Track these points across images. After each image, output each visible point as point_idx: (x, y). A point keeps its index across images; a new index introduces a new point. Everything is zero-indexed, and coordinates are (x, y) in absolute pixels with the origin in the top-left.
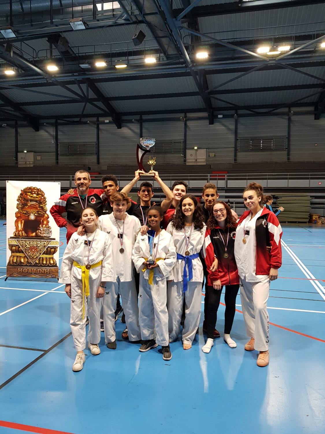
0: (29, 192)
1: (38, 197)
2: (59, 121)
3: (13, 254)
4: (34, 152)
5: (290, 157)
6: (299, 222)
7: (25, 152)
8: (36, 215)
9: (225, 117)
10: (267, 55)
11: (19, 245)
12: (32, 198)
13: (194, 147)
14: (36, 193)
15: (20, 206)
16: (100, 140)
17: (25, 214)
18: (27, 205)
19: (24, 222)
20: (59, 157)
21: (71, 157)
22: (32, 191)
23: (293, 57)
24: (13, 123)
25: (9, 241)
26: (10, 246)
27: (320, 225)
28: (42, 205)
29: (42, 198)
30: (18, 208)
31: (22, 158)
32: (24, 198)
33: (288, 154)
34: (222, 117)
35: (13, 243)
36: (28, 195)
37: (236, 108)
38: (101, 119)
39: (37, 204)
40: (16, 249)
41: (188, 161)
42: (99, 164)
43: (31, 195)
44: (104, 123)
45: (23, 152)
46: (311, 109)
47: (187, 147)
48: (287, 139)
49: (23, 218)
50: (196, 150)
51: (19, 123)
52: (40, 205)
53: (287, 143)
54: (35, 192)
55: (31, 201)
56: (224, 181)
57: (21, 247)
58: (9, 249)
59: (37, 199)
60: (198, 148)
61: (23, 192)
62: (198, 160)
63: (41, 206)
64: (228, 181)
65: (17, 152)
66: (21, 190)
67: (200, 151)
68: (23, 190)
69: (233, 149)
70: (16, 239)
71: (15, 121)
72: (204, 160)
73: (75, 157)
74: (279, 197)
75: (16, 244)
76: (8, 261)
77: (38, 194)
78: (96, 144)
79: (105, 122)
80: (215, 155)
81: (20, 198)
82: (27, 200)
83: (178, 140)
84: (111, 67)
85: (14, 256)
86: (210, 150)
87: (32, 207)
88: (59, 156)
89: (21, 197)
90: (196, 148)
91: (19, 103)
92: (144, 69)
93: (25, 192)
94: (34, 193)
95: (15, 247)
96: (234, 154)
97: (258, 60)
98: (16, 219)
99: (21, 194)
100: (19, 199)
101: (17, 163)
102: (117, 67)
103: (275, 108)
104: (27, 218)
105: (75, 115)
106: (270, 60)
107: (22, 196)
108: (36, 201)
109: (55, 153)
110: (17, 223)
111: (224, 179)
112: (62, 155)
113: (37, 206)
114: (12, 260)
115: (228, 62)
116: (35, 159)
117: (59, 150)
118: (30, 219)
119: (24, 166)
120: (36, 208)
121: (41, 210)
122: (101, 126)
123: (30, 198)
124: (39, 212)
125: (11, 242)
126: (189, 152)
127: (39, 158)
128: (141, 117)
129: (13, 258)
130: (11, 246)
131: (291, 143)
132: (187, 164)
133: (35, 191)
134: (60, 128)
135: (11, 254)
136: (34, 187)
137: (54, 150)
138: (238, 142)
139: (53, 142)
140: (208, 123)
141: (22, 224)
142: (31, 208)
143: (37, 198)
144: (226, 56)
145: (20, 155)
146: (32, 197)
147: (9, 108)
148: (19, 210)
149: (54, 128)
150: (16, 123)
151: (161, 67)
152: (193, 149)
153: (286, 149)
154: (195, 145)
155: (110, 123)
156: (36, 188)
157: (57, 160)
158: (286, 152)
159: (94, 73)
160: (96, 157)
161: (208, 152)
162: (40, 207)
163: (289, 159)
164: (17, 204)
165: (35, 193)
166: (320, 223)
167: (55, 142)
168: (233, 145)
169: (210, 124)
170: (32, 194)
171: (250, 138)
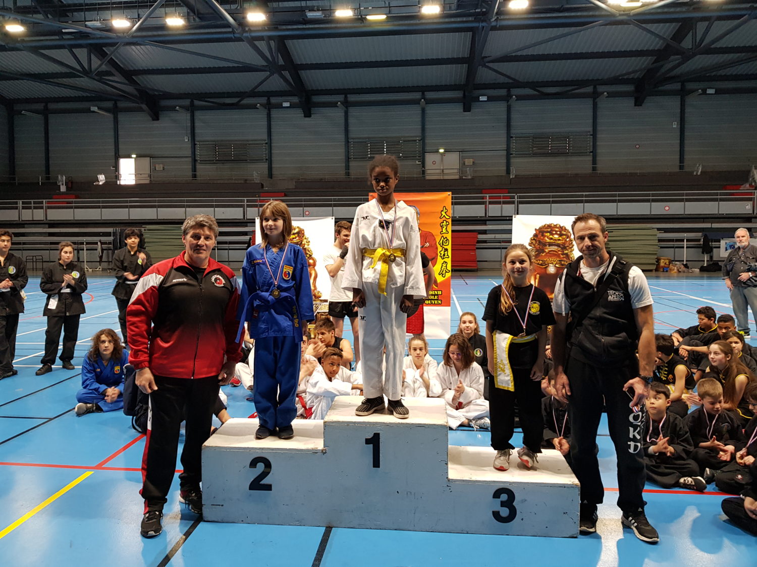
0: (547, 232)
1: (560, 238)
2: (197, 103)
4: (151, 157)
5: (598, 166)
7: (134, 156)
8: (557, 266)
9: (490, 99)
12: (552, 241)
13: (438, 149)
14: (558, 233)
15: (533, 253)
16: (272, 137)
17: (541, 265)
18: (543, 251)
19: (540, 277)
20: (198, 166)
21: (219, 166)
22: (551, 230)
24: (109, 104)
27: (675, 275)
28: (567, 252)
29: (568, 240)
32: (540, 242)
33: (594, 162)
34: (486, 100)
36: (545, 236)
37: (513, 84)
38: (274, 100)
39: (560, 249)
41: (429, 172)
42: (271, 178)
43: (551, 236)
44: (280, 106)
45: (129, 156)
46: (630, 88)
47: (428, 148)
48: (592, 137)
49: (539, 272)
50: (442, 154)
52: (563, 252)
53: (592, 144)
54: (556, 231)
55: (550, 244)
56: (513, 205)
59: (559, 242)
60: (445, 151)
61: (538, 232)
62: (445, 171)
63: (565, 252)
64: (520, 205)
65: (117, 156)
66: (536, 230)
67: (448, 154)
68: (538, 228)
69: (505, 153)
71: (113, 102)
72: (456, 171)
73: (227, 166)
77: (561, 235)
78: (266, 143)
79: (284, 105)
80: (473, 162)
81: (534, 242)
82: (544, 244)
83: (412, 137)
84: (359, 18)
86: (465, 154)
87: (552, 254)
88: (197, 164)
89: (534, 239)
90: (442, 151)
93: (541, 232)
94: (554, 232)
96: (505, 161)
97: (603, 13)
99: (535, 235)
100: (532, 243)
101: (117, 178)
102: (369, 17)
103: (576, 87)
104: (543, 270)
106: (621, 15)
107: (537, 239)
108: (558, 245)
109: (190, 159)
112: (204, 162)
113: (560, 252)
116: (153, 169)
117: (198, 152)
118: (548, 272)
120: (558, 256)
121: (565, 259)
122: (275, 113)
123: (548, 240)
124: (563, 262)
126: (429, 158)
127: (159, 167)
128: (346, 97)
131: (598, 143)
132: (428, 178)
133: (557, 229)
134: (198, 114)
136: (555, 224)
137: (189, 153)
138: (513, 140)
139: (187, 140)
140: (462, 110)
141: (537, 281)
142: (551, 256)
143: (559, 240)
145: (123, 163)
146: (551, 239)
149: (189, 115)
150: (115, 105)
151: (447, 20)
152: (437, 151)
153: (591, 152)
154: (441, 146)
155: (292, 106)
156: (558, 226)
157: (195, 172)
158: (590, 158)
160: (267, 166)
161: (462, 157)
162: (562, 254)
163: (594, 169)
165: (556, 234)
166: (676, 270)
167: (190, 139)
168: (504, 146)
169: (464, 111)
170: (552, 234)
171: (532, 135)
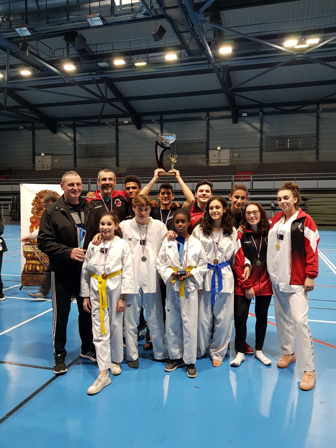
2: (77, 123)
3: (28, 261)
4: (52, 155)
5: (320, 156)
6: (330, 225)
7: (43, 155)
9: (249, 115)
10: (294, 48)
11: (34, 252)
13: (217, 148)
15: (35, 211)
16: (119, 142)
20: (78, 160)
21: (89, 159)
23: (322, 50)
24: (29, 125)
25: (24, 248)
26: (24, 253)
30: (33, 213)
31: (39, 161)
32: (39, 203)
33: (317, 154)
34: (246, 115)
35: (28, 250)
37: (261, 105)
38: (120, 120)
40: (31, 256)
41: (211, 161)
42: (118, 167)
44: (123, 124)
45: (40, 155)
47: (210, 147)
48: (316, 137)
49: (39, 224)
50: (220, 150)
51: (36, 125)
53: (315, 142)
56: (250, 182)
57: (36, 254)
58: (24, 256)
60: (221, 148)
61: (38, 196)
62: (221, 161)
64: (254, 182)
65: (34, 155)
66: (36, 194)
67: (223, 151)
68: (38, 193)
69: (259, 149)
70: (31, 246)
71: (32, 124)
72: (228, 161)
73: (94, 159)
74: (308, 199)
75: (31, 251)
76: (22, 269)
78: (115, 146)
79: (125, 123)
80: (239, 155)
81: (35, 202)
83: (201, 140)
84: (130, 65)
85: (29, 264)
86: (234, 150)
90: (219, 148)
91: (36, 105)
92: (164, 66)
93: (40, 195)
95: (30, 254)
96: (259, 154)
98: (31, 224)
100: (34, 203)
101: (34, 167)
102: (136, 64)
103: (302, 105)
105: (93, 116)
106: (298, 54)
107: (37, 200)
109: (73, 156)
110: (32, 228)
111: (249, 180)
112: (80, 157)
114: (27, 268)
115: (252, 57)
116: (53, 162)
117: (77, 152)
119: (42, 169)
122: (120, 127)
125: (25, 248)
126: (211, 153)
127: (56, 161)
128: (161, 117)
129: (28, 265)
130: (26, 253)
131: (320, 142)
132: (210, 165)
134: (77, 129)
135: (26, 262)
136: (49, 190)
137: (72, 152)
138: (264, 141)
139: (71, 145)
140: (232, 123)
144: (251, 51)
145: (37, 158)
147: (26, 110)
148: (34, 215)
149: (72, 130)
150: (33, 126)
151: (181, 64)
153: (315, 148)
154: (219, 145)
155: (129, 123)
156: (52, 191)
157: (75, 163)
158: (315, 151)
159: (112, 71)
160: (116, 159)
161: (232, 152)
163: (317, 158)
164: (32, 208)
167: (73, 144)
168: (259, 145)
169: (234, 123)
171: (276, 137)
